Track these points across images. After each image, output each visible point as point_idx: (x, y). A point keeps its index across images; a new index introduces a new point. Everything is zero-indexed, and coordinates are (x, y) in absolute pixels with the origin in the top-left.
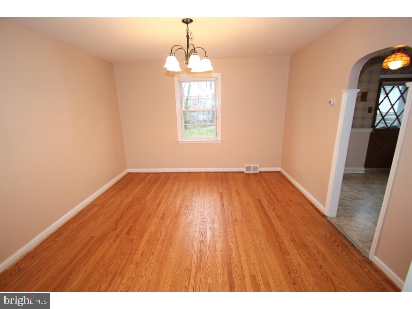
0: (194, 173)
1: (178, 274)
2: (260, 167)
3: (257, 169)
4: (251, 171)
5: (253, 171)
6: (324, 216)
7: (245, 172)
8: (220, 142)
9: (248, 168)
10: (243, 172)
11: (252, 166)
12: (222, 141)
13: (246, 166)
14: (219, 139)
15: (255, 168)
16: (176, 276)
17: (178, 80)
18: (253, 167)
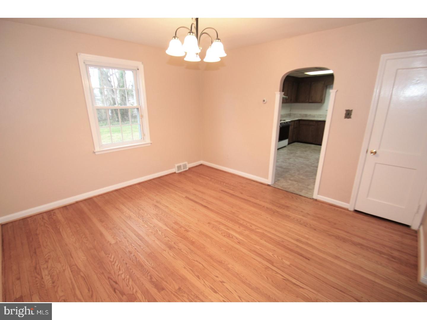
0: (123, 188)
1: (267, 277)
2: (188, 164)
3: (186, 166)
4: (182, 170)
5: (183, 169)
6: (268, 185)
7: (177, 172)
8: (150, 145)
9: (179, 167)
10: (175, 173)
11: (181, 164)
12: (151, 143)
13: (176, 165)
14: (148, 140)
15: (185, 166)
16: (267, 280)
17: (84, 62)
18: (183, 165)
